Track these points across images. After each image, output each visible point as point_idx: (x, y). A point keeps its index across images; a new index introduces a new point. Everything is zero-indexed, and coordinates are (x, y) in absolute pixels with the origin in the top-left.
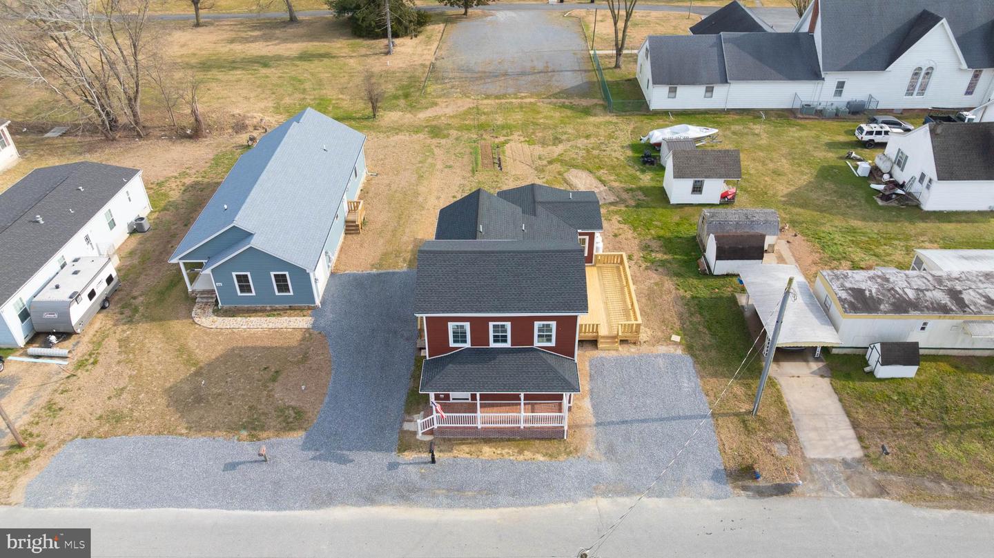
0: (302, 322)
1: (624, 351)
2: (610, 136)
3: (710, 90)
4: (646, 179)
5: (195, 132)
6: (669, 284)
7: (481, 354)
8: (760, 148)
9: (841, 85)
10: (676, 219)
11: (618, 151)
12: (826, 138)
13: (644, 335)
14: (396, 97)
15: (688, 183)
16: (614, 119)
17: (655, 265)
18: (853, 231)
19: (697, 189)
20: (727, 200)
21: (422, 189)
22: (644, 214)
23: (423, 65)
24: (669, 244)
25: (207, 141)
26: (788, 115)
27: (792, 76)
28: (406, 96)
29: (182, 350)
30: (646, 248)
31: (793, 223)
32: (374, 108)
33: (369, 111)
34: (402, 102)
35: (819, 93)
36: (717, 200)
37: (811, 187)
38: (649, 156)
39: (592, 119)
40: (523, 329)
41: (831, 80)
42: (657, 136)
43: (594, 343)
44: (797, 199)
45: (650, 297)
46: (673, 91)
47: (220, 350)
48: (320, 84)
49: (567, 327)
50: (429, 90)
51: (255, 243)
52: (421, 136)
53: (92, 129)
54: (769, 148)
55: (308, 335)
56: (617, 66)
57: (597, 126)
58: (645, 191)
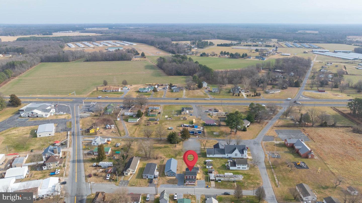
0: (175, 177)
1: (200, 180)
2: (202, 160)
3: (213, 155)
4: (205, 166)
5: (157, 159)
6: (205, 175)
7: (189, 179)
8: (217, 162)
9: (228, 155)
10: (207, 170)
11: (203, 162)
12: (225, 161)
13: (202, 179)
14: (178, 154)
15: (208, 166)
16: (203, 158)
17: (204, 174)
18: (222, 171)
19: (209, 167)
20: (212, 168)
21: (183, 166)
22: (204, 169)
23: (180, 149)
24: (205, 172)
25: (158, 160)
26: (222, 158)
27: (222, 154)
28: (179, 154)
29: (166, 179)
30: (203, 172)
31: (217, 170)
32: (176, 156)
33: (175, 156)
34: (179, 155)
35: (226, 156)
36: (211, 168)
37: (221, 167)
38: (205, 163)
39: (200, 158)
40: (192, 177)
41: (226, 155)
42: (207, 161)
43: (198, 179)
44: (219, 168)
45: (203, 176)
46: (209, 155)
47: (169, 179)
48: (168, 152)
49: (195, 177)
50: (182, 153)
51: (172, 171)
52: (182, 160)
53: (144, 158)
54: (218, 162)
55: (176, 178)
56: (204, 150)
57: (201, 159)
58: (204, 167)
